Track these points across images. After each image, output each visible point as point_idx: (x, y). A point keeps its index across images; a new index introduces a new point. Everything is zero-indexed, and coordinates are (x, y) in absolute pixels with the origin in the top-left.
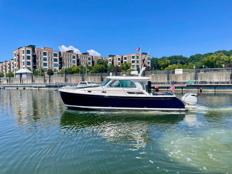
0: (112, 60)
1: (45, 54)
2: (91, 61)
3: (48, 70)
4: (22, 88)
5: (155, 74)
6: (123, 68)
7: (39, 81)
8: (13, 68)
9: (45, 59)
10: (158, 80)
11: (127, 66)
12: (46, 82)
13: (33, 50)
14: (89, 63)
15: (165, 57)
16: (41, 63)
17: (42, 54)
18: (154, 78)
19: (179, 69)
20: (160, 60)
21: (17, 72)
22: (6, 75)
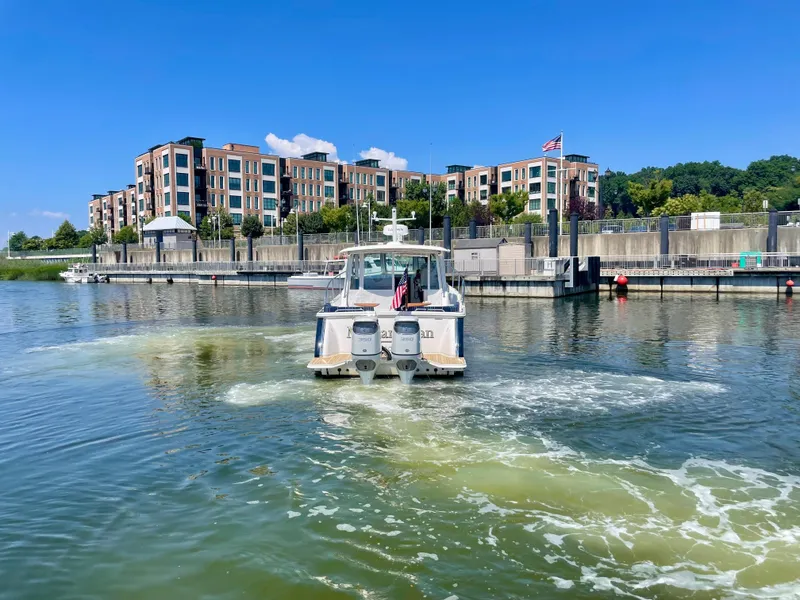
0: (457, 183)
1: (234, 166)
2: (385, 189)
3: (246, 221)
4: (165, 280)
5: (616, 230)
6: (498, 212)
7: (216, 257)
8: (135, 213)
9: (235, 185)
10: (625, 253)
11: (513, 204)
12: (238, 260)
13: (198, 154)
14: (380, 195)
15: (653, 169)
16: (222, 196)
17: (225, 166)
18: (611, 246)
19: (708, 214)
20: (634, 178)
21: (146, 228)
22: (113, 236)
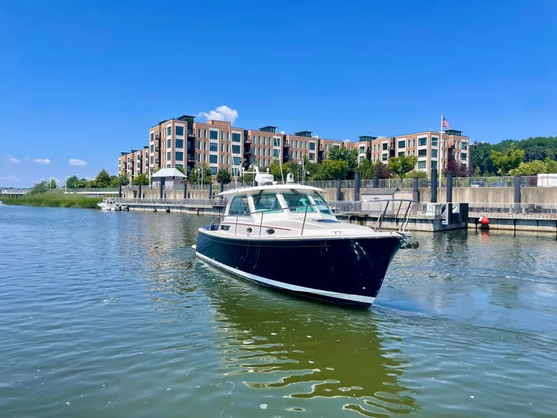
0: (366, 149)
1: (214, 135)
2: (315, 152)
3: (220, 173)
4: (165, 210)
5: (482, 185)
6: (395, 170)
7: (199, 196)
8: (148, 165)
9: (213, 148)
10: (487, 202)
11: (406, 164)
12: (214, 198)
13: (190, 127)
14: (312, 156)
15: (511, 141)
16: (205, 155)
17: (208, 135)
18: (477, 197)
20: (497, 148)
21: (154, 175)
22: (133, 180)
